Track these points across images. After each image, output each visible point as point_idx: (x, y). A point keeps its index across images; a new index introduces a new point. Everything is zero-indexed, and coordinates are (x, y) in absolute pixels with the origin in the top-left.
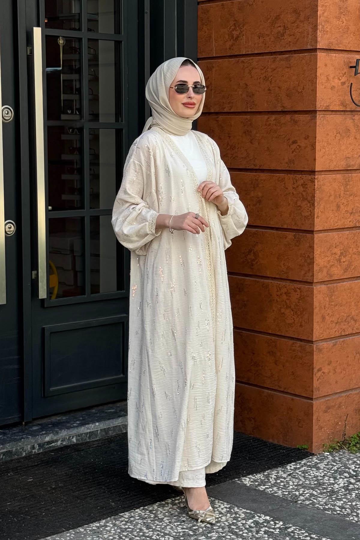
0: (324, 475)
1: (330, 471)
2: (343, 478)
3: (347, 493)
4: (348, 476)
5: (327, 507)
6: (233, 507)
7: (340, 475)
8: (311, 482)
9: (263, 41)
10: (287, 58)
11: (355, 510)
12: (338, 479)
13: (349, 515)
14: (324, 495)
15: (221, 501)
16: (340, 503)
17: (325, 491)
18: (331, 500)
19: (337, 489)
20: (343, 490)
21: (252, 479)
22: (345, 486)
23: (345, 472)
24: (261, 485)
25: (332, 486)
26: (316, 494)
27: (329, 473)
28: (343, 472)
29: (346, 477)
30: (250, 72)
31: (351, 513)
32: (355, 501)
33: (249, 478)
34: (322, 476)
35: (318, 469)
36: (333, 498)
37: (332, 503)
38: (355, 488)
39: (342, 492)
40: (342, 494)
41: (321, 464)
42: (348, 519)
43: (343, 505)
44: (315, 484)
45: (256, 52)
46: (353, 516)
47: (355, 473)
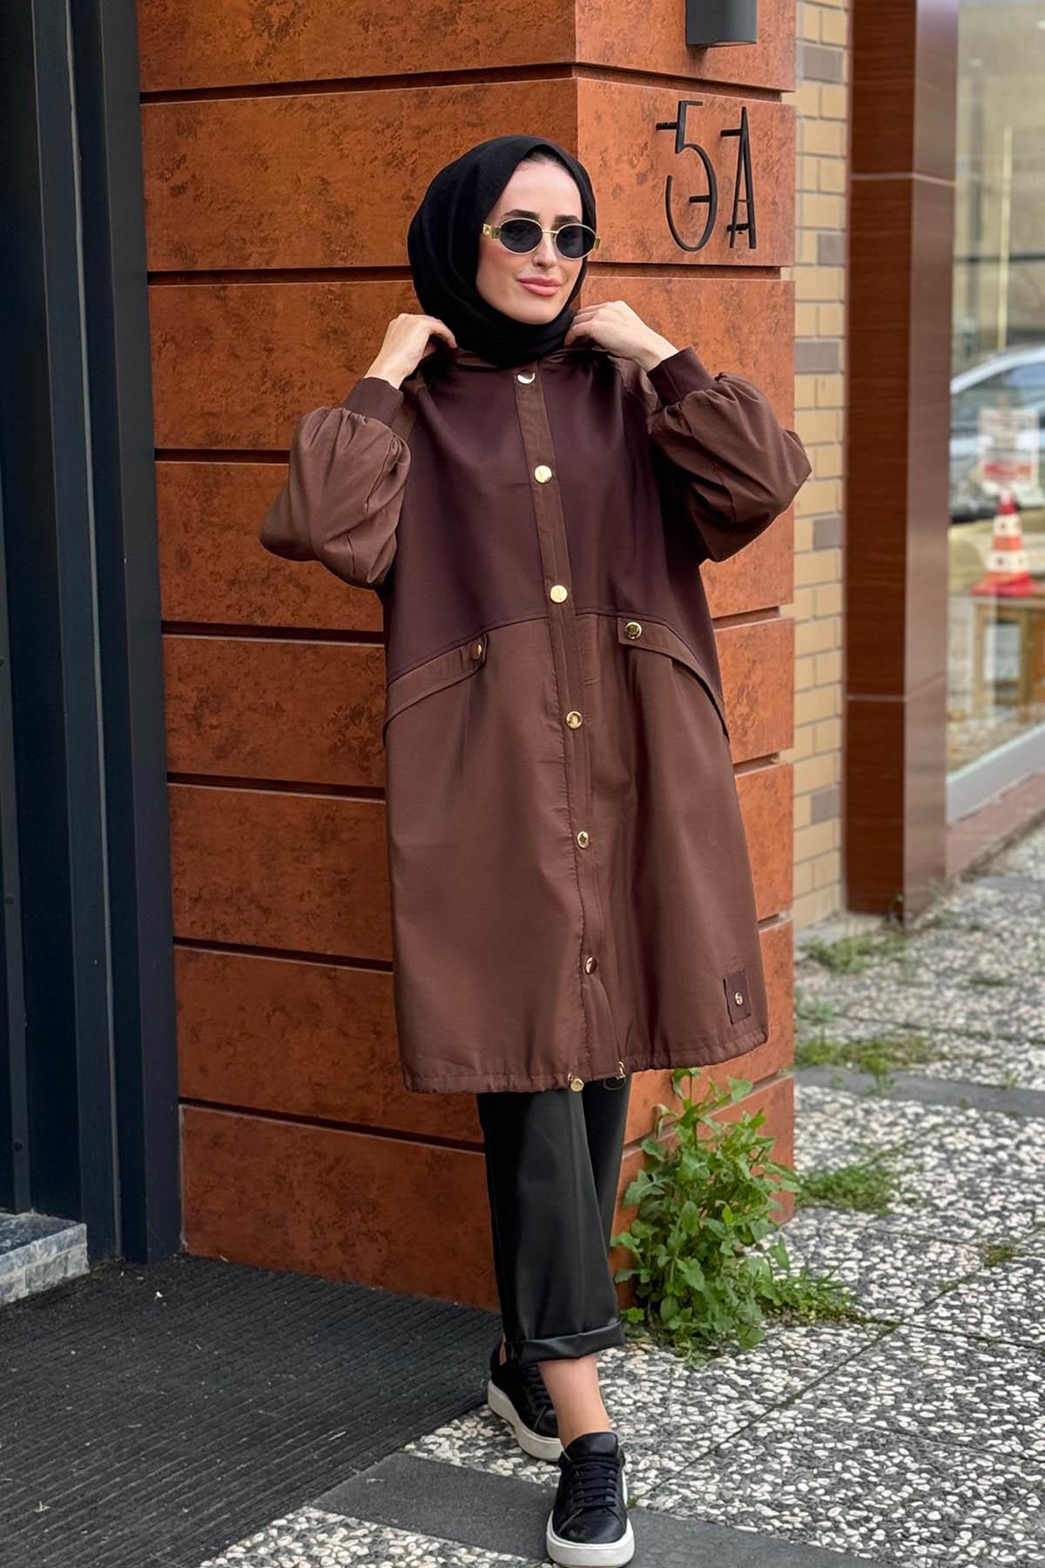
0: (661, 1399)
1: (675, 1383)
2: (724, 1403)
3: (763, 1454)
4: (737, 1395)
5: (735, 1511)
6: (451, 1549)
7: (710, 1393)
8: (638, 1427)
9: (380, 40)
10: (467, 95)
11: (820, 1510)
12: (711, 1409)
13: (814, 1529)
14: (702, 1467)
15: (402, 1529)
16: (762, 1491)
17: (696, 1454)
18: (730, 1485)
19: (727, 1441)
20: (747, 1444)
21: (458, 1439)
22: (743, 1429)
23: (718, 1381)
24: (497, 1458)
25: (707, 1435)
26: (678, 1469)
27: (674, 1391)
28: (711, 1382)
29: (731, 1399)
30: (336, 140)
31: (815, 1521)
32: (802, 1476)
33: (448, 1437)
34: (658, 1401)
35: (634, 1378)
36: (735, 1476)
37: (740, 1492)
38: (776, 1432)
39: (747, 1452)
40: (752, 1458)
41: (634, 1361)
42: (817, 1543)
43: (776, 1496)
44: (652, 1434)
45: (355, 74)
46: (825, 1531)
47: (748, 1383)
